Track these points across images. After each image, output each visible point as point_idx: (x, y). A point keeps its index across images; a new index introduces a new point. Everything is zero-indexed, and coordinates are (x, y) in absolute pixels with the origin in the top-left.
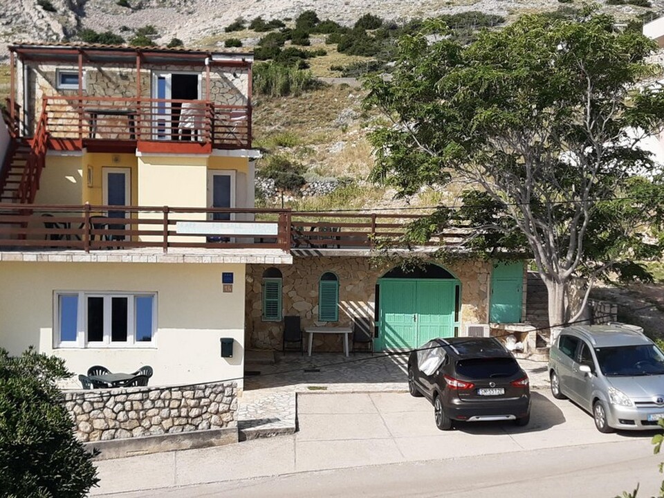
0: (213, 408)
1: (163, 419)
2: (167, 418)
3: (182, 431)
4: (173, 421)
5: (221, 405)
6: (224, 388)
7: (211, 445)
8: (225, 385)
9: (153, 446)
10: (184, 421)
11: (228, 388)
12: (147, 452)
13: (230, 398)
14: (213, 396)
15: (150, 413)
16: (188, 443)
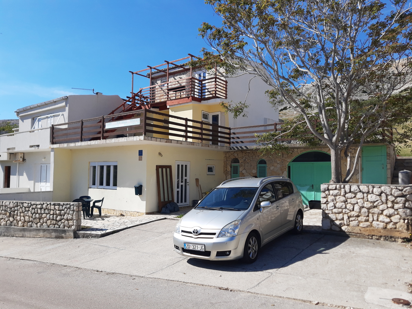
0: (65, 217)
1: (48, 220)
2: (49, 220)
3: (54, 228)
4: (51, 222)
5: (69, 215)
6: (70, 206)
7: (62, 238)
8: (71, 204)
9: (41, 234)
10: (55, 222)
11: (72, 206)
12: (40, 236)
13: (73, 212)
14: (66, 209)
15: (44, 215)
16: (54, 234)
